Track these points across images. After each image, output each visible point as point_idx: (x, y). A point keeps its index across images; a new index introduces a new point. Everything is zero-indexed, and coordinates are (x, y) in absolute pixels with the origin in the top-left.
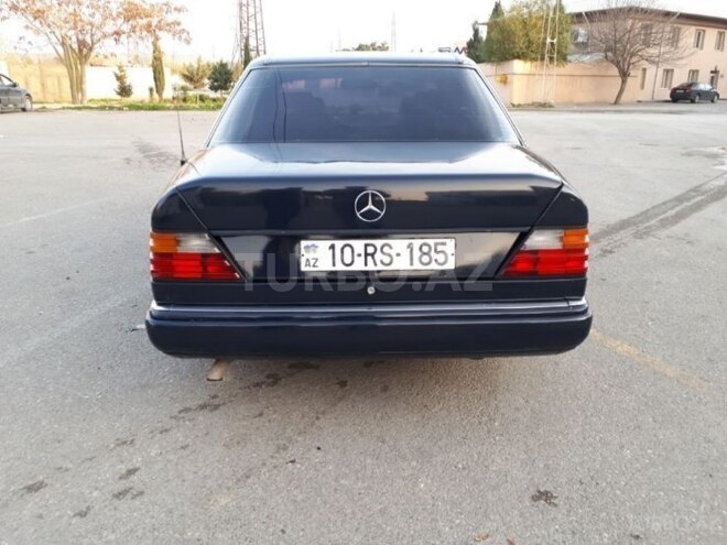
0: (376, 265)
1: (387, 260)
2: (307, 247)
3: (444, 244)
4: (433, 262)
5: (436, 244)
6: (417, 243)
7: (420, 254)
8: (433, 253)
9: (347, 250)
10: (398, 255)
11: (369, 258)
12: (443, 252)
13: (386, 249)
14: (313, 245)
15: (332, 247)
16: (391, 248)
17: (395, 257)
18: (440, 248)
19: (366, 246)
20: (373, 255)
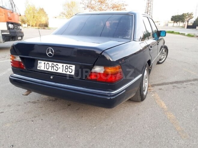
0: (54, 70)
1: (57, 69)
2: (39, 62)
3: (72, 66)
4: (68, 72)
5: (70, 66)
6: (65, 65)
7: (65, 68)
8: (68, 69)
9: (48, 64)
10: (60, 68)
11: (53, 68)
12: (71, 69)
13: (57, 66)
14: (41, 62)
15: (45, 63)
16: (58, 65)
17: (59, 69)
18: (71, 68)
19: (52, 64)
20: (53, 67)
